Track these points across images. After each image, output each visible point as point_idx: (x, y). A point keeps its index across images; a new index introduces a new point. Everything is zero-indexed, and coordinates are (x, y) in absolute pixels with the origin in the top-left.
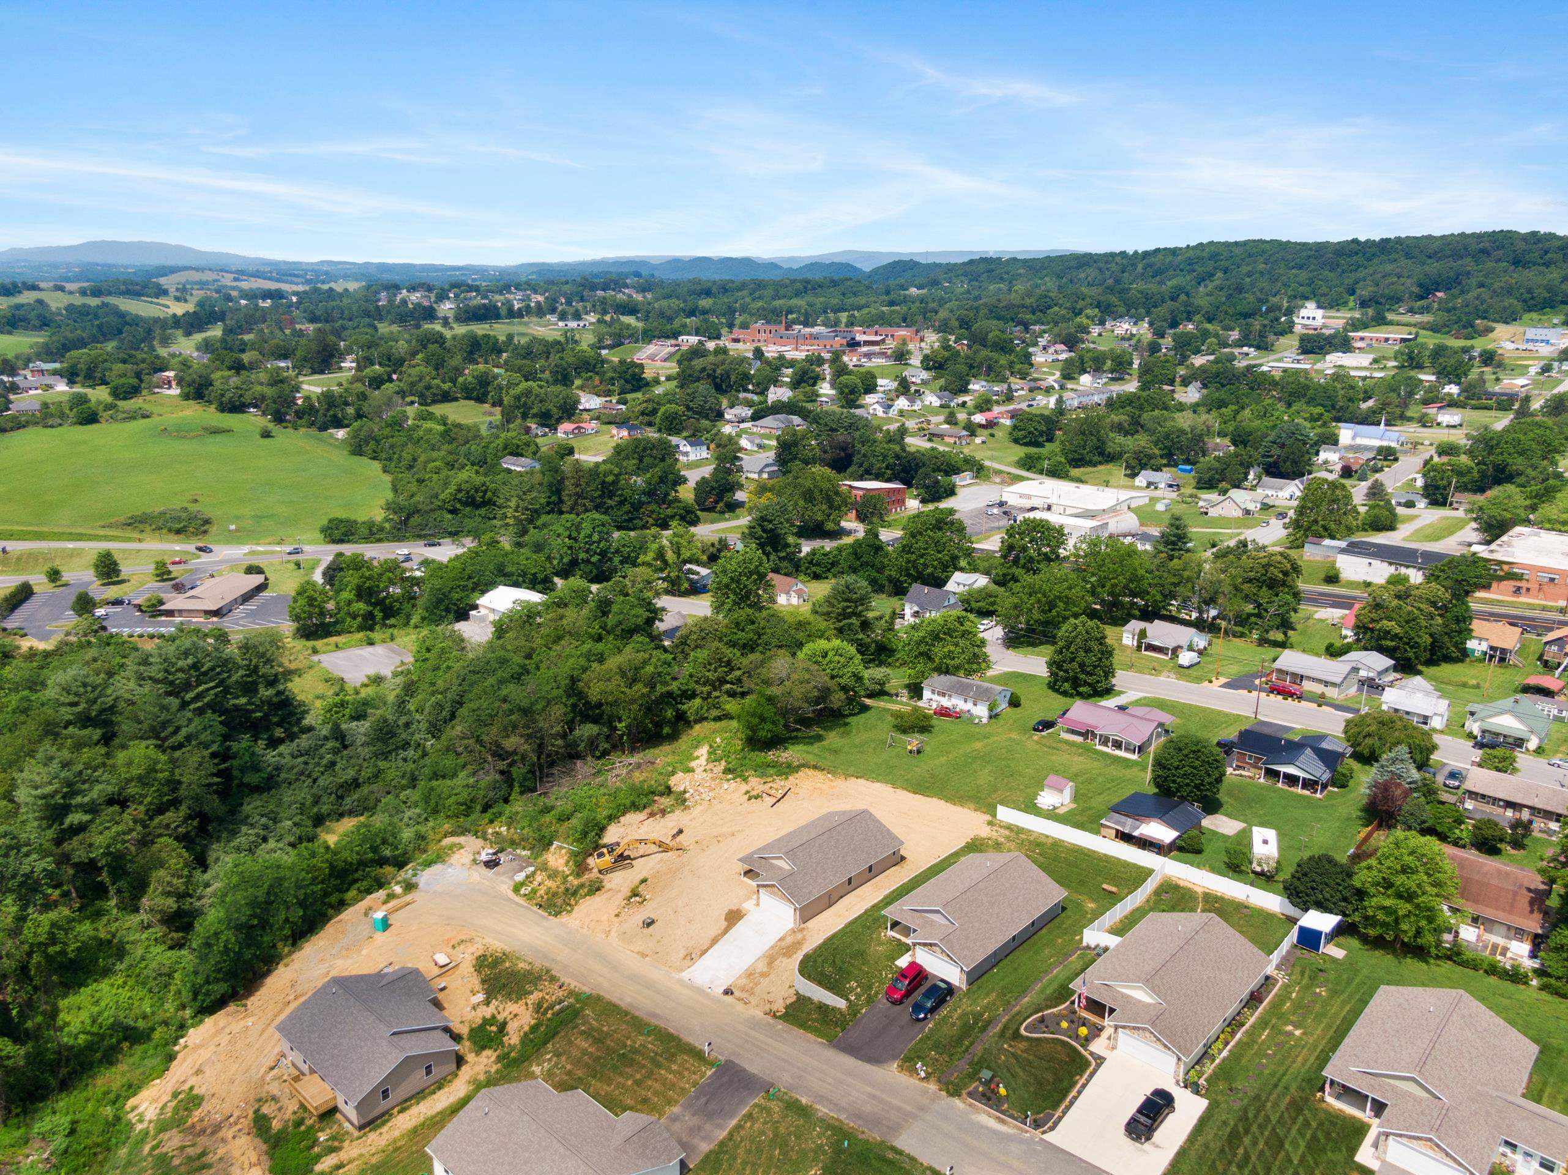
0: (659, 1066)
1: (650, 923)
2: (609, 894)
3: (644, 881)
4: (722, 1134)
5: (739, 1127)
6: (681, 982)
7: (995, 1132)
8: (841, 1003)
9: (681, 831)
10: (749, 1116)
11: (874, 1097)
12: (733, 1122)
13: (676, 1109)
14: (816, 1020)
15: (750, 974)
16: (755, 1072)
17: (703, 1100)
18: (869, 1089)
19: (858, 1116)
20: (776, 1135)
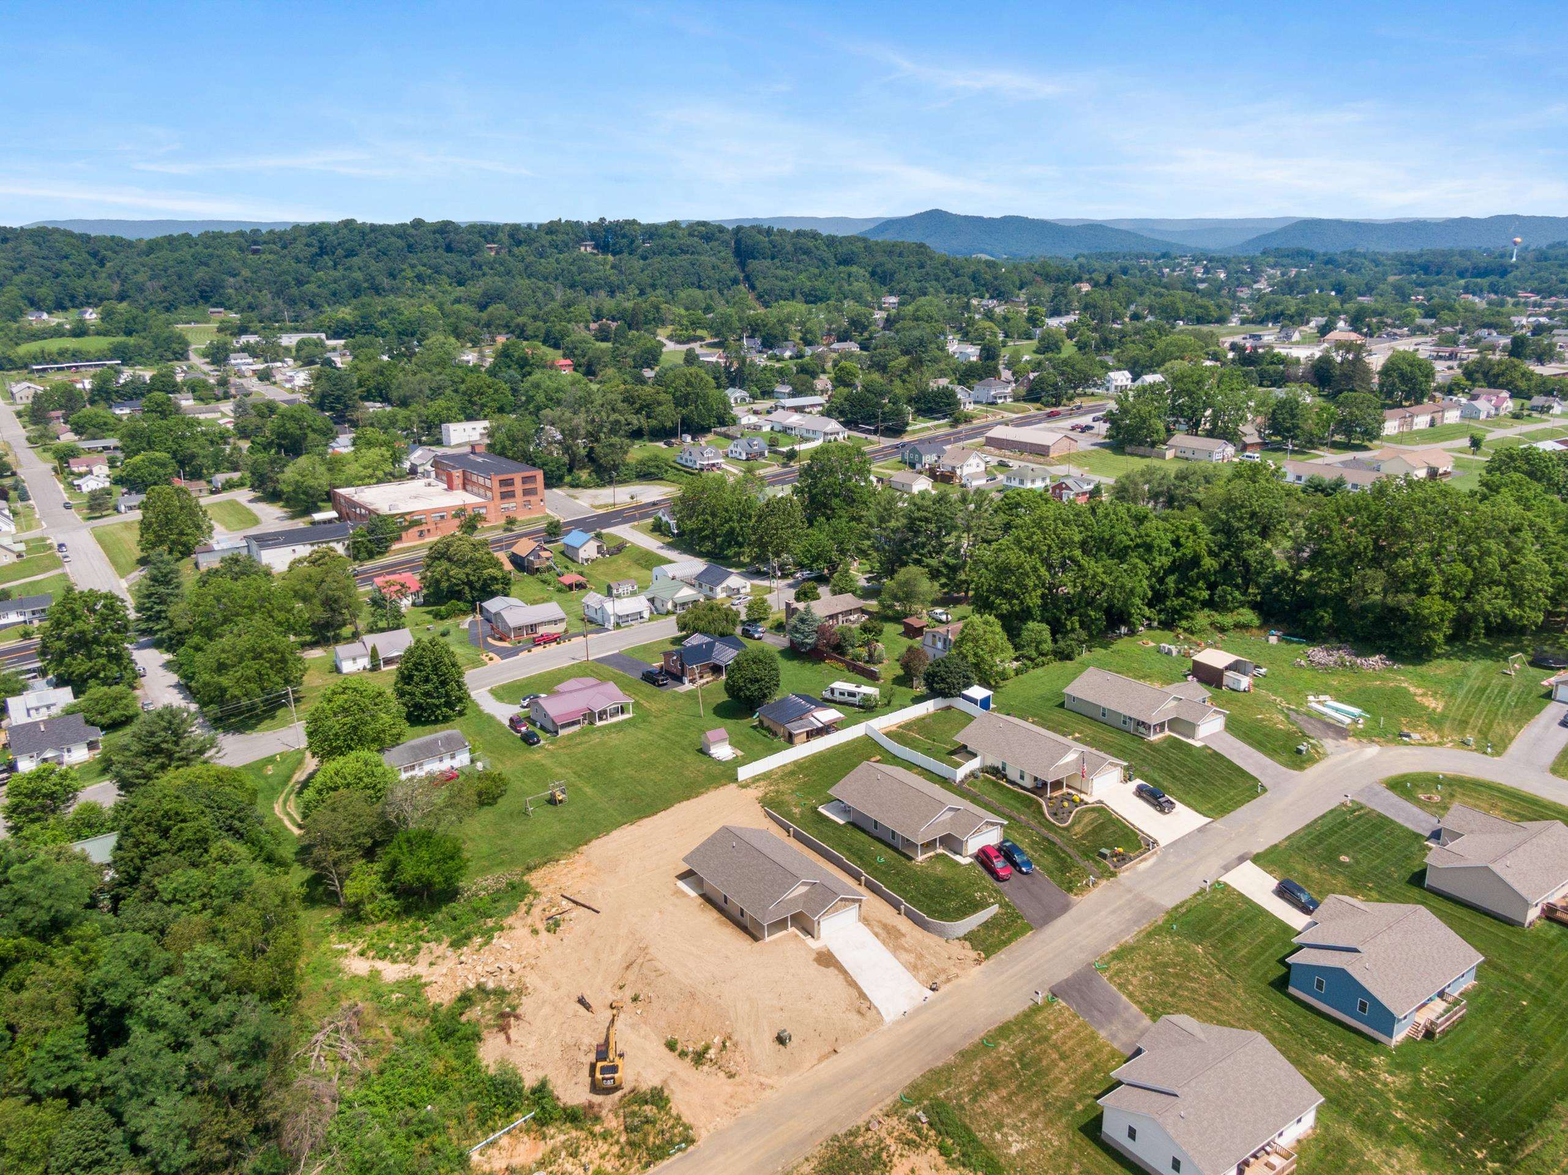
0: (1046, 1039)
1: (781, 1040)
2: (673, 1085)
3: (671, 1046)
4: (1135, 1008)
5: (1131, 996)
6: (898, 1023)
7: (1155, 865)
8: (994, 909)
9: (582, 1001)
10: (1121, 986)
11: (1114, 912)
12: (1124, 998)
13: (1103, 1034)
14: (1002, 933)
15: (914, 968)
16: (1070, 974)
17: (1096, 1013)
18: (1103, 913)
19: (1136, 922)
20: (1152, 969)
